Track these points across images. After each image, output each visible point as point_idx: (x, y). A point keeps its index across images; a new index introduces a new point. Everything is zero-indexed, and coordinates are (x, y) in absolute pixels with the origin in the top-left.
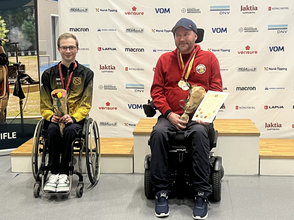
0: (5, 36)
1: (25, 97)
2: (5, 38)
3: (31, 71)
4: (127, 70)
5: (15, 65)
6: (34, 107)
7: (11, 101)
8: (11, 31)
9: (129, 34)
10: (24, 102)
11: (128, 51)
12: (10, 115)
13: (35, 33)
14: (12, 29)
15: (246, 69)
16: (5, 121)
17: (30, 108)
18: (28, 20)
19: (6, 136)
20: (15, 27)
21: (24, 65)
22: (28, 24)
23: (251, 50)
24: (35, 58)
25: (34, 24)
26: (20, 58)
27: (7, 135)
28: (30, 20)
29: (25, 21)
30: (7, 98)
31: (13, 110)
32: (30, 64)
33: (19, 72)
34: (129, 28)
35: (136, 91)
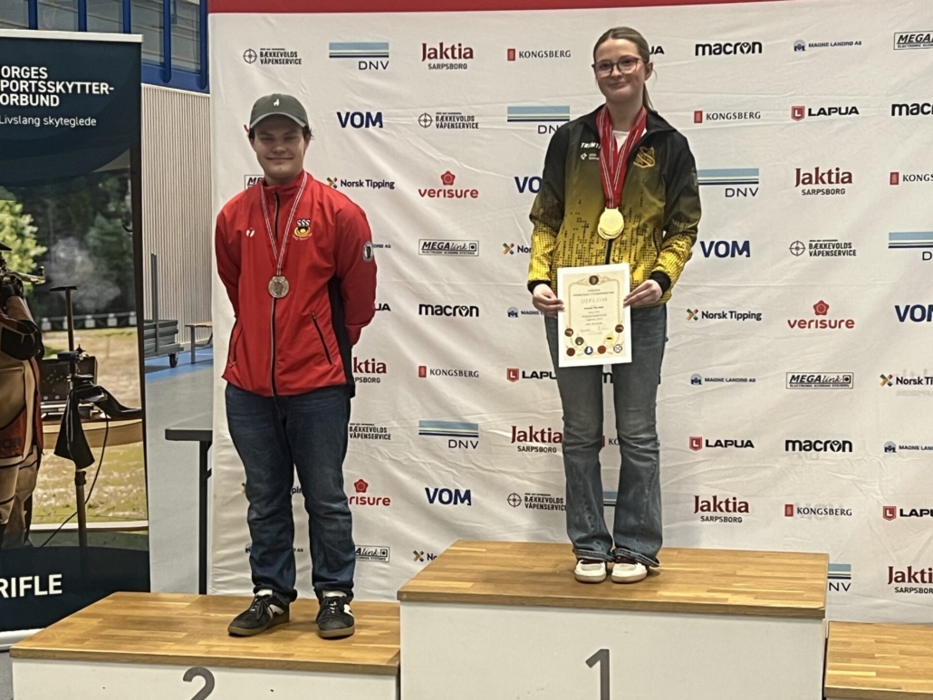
0: (34, 266)
1: (92, 461)
2: (34, 272)
3: (115, 378)
4: (425, 376)
5: (62, 356)
6: (122, 492)
7: (46, 472)
8: (53, 249)
9: (430, 259)
10: (89, 478)
11: (427, 313)
12: (44, 519)
13: (130, 255)
14: (55, 242)
16: (26, 539)
17: (111, 495)
18: (109, 216)
19: (29, 586)
20: (68, 236)
21: (93, 358)
22: (109, 227)
23: (831, 316)
24: (130, 334)
25: (130, 227)
26: (81, 336)
27: (32, 582)
28: (116, 215)
29: (100, 219)
30: (35, 465)
31: (53, 501)
32: (112, 354)
33: (75, 380)
34: (430, 238)
35: (453, 444)
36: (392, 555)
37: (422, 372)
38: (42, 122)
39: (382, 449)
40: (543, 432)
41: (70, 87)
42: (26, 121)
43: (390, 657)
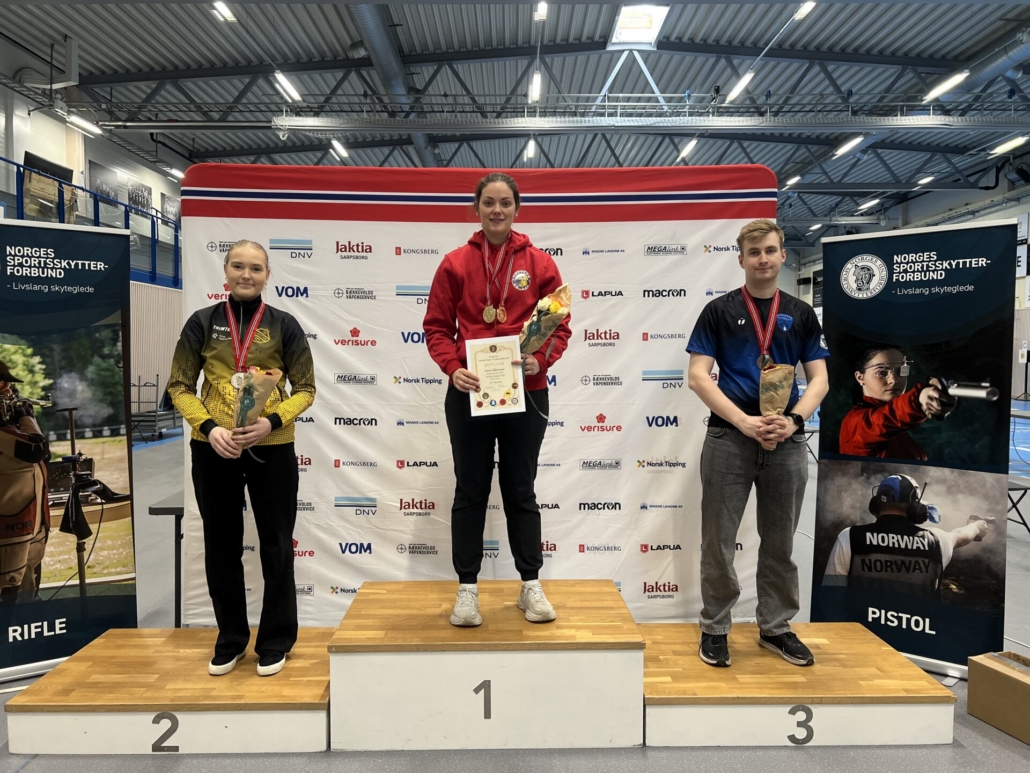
0: (43, 393)
1: (90, 533)
2: (42, 398)
3: (108, 473)
4: (339, 466)
5: (66, 459)
6: (114, 555)
7: (52, 544)
8: (59, 381)
10: (88, 547)
11: (340, 423)
12: (52, 579)
13: (121, 385)
14: (61, 376)
15: (598, 465)
16: (36, 594)
17: (106, 557)
18: (104, 357)
19: (39, 630)
20: (70, 371)
21: (91, 460)
22: (104, 365)
23: (607, 423)
24: (120, 441)
25: (121, 365)
26: (81, 444)
27: (42, 627)
28: (110, 356)
29: (97, 359)
30: (44, 540)
31: (58, 566)
32: (106, 456)
33: (76, 476)
34: (341, 372)
35: (358, 512)
36: (317, 591)
37: (337, 464)
38: (49, 288)
39: (308, 517)
40: (421, 502)
41: (73, 264)
42: (36, 288)
43: (320, 691)
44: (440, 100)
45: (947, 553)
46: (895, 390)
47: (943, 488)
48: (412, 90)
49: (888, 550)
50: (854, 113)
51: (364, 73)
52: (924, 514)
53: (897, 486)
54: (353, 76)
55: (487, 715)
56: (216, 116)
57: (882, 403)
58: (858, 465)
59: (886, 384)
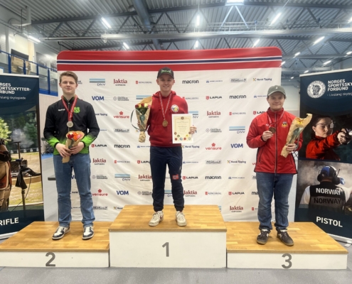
0: (8, 136)
1: (26, 187)
2: (9, 138)
3: (33, 165)
5: (17, 160)
6: (35, 195)
7: (13, 191)
8: (14, 132)
9: (117, 133)
10: (26, 192)
11: (116, 147)
12: (13, 203)
14: (14, 130)
16: (7, 209)
17: (32, 196)
18: (30, 123)
20: (18, 128)
21: (26, 160)
22: (30, 126)
24: (37, 154)
25: (36, 126)
26: (22, 155)
27: (10, 221)
28: (32, 123)
29: (27, 124)
30: (10, 189)
31: (15, 199)
32: (32, 159)
33: (21, 166)
34: (116, 128)
35: (123, 179)
36: (109, 208)
37: (115, 162)
38: (9, 98)
39: (105, 181)
40: (146, 176)
41: (18, 89)
42: (5, 98)
43: (107, 245)
44: (163, 26)
45: (347, 197)
46: (328, 133)
47: (346, 171)
48: (152, 23)
49: (324, 195)
50: (321, 27)
51: (134, 17)
52: (339, 181)
53: (328, 170)
54: (130, 18)
55: (168, 255)
56: (81, 34)
57: (323, 138)
58: (313, 162)
59: (324, 131)
